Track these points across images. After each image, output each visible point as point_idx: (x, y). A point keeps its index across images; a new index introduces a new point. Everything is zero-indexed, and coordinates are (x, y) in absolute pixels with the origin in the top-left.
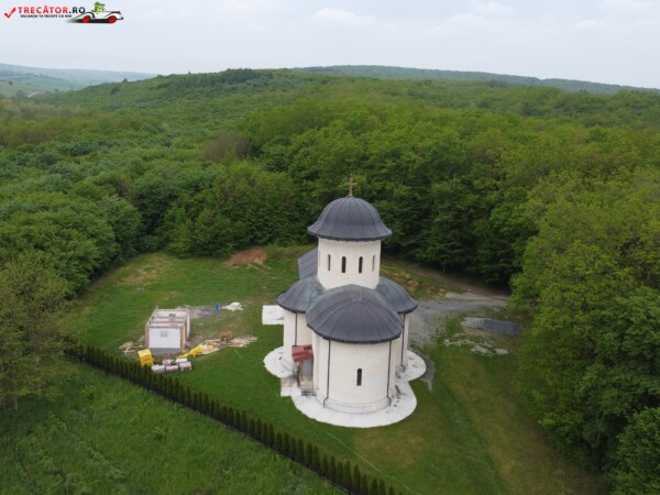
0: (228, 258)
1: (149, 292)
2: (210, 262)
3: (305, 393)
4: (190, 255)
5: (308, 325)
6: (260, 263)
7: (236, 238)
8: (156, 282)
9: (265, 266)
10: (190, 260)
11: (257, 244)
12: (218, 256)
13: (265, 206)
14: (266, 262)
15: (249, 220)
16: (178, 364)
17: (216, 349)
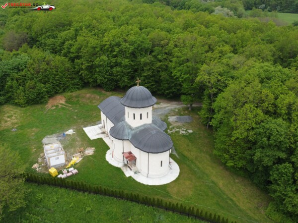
0: (47, 102)
1: (21, 131)
2: (38, 107)
3: (136, 173)
4: (27, 105)
5: (136, 147)
6: (64, 103)
7: (48, 92)
8: (20, 124)
9: (66, 104)
10: (28, 107)
11: (58, 93)
12: (41, 103)
13: (58, 75)
14: (66, 102)
15: (52, 83)
16: (71, 171)
17: (81, 159)
